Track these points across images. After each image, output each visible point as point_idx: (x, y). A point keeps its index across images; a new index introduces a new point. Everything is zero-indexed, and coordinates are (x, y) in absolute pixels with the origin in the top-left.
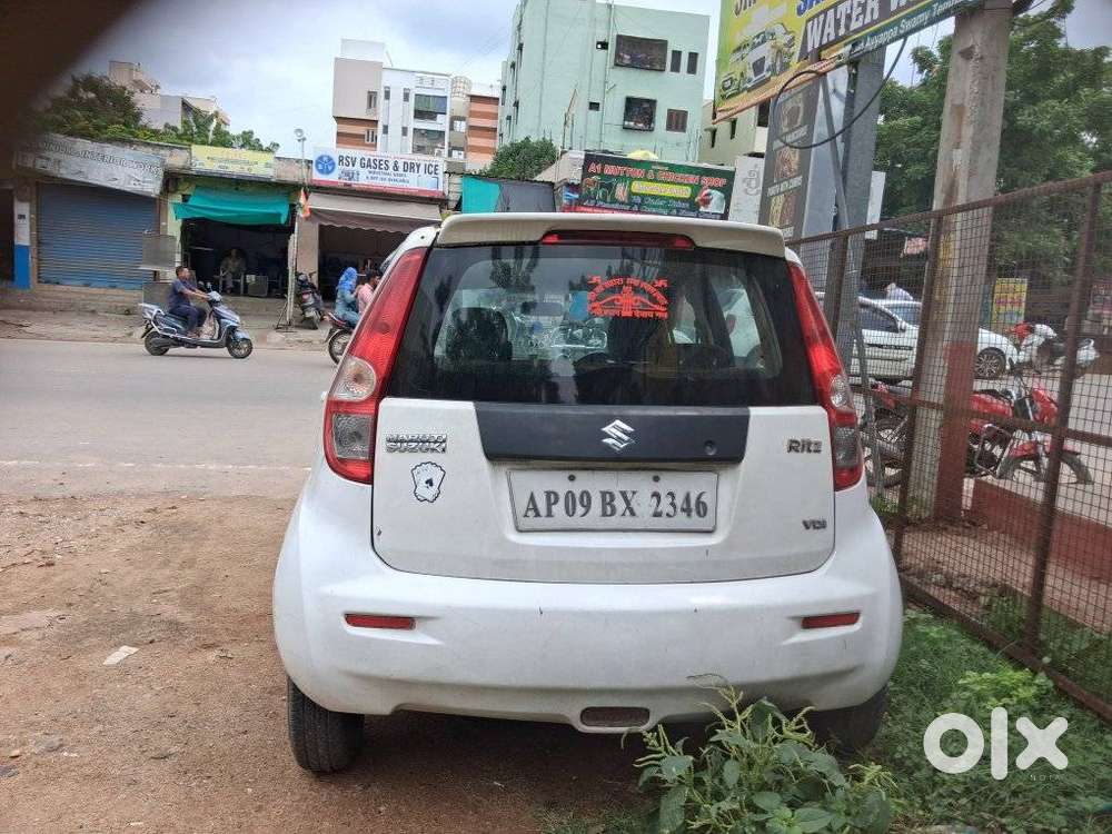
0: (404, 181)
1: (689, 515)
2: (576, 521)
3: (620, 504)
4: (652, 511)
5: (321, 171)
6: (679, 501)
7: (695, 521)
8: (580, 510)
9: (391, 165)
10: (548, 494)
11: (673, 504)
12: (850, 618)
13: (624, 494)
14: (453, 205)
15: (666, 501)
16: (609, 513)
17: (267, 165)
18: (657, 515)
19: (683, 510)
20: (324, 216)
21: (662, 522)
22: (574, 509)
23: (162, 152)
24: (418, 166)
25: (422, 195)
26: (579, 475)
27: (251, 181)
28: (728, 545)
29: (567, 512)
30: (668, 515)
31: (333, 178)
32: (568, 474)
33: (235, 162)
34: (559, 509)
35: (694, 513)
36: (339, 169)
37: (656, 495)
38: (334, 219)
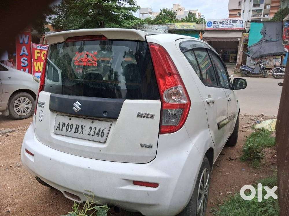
0: (232, 26)
1: (98, 136)
2: (68, 133)
3: (80, 129)
4: (88, 133)
5: (208, 26)
6: (97, 131)
7: (100, 139)
8: (69, 130)
9: (229, 22)
10: (63, 123)
11: (95, 132)
12: (155, 185)
13: (82, 126)
14: (247, 31)
15: (93, 130)
16: (76, 132)
17: (194, 26)
18: (89, 135)
19: (97, 134)
20: (207, 38)
21: (90, 137)
22: (68, 129)
23: (169, 25)
24: (237, 21)
25: (237, 30)
26: (72, 118)
27: (190, 31)
28: (107, 149)
29: (66, 130)
30: (92, 135)
31: (212, 28)
32: (69, 118)
33: (186, 26)
34: (64, 128)
35: (100, 136)
36: (213, 25)
37: (91, 128)
38: (209, 39)
